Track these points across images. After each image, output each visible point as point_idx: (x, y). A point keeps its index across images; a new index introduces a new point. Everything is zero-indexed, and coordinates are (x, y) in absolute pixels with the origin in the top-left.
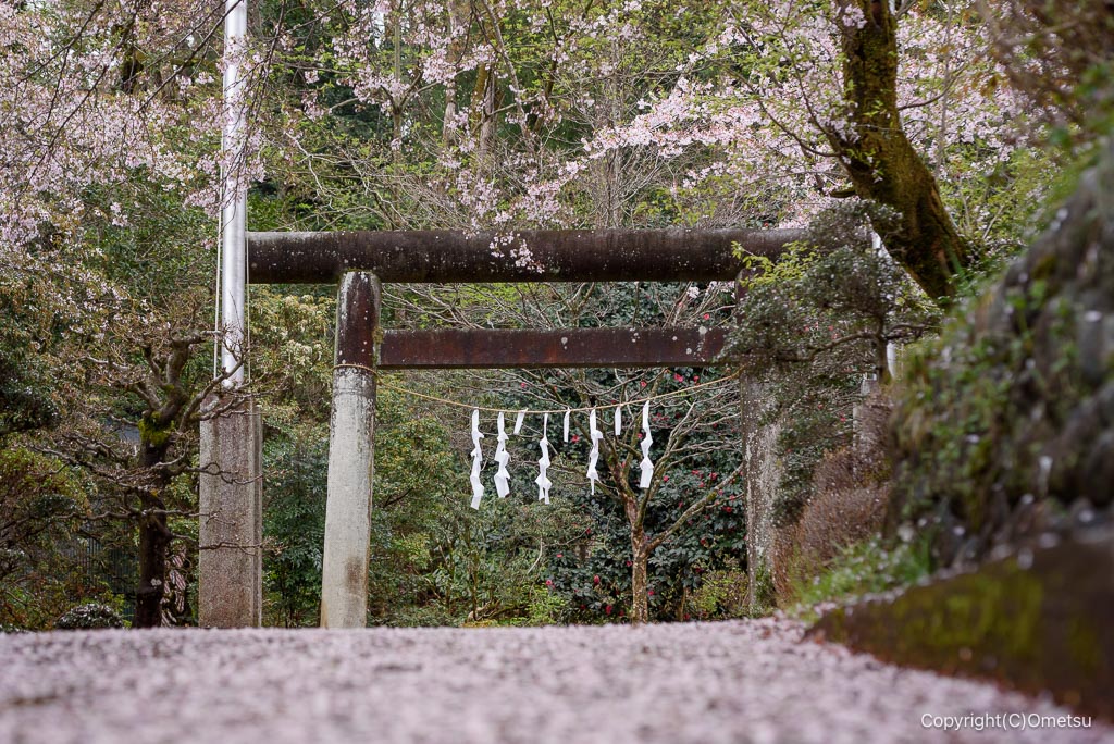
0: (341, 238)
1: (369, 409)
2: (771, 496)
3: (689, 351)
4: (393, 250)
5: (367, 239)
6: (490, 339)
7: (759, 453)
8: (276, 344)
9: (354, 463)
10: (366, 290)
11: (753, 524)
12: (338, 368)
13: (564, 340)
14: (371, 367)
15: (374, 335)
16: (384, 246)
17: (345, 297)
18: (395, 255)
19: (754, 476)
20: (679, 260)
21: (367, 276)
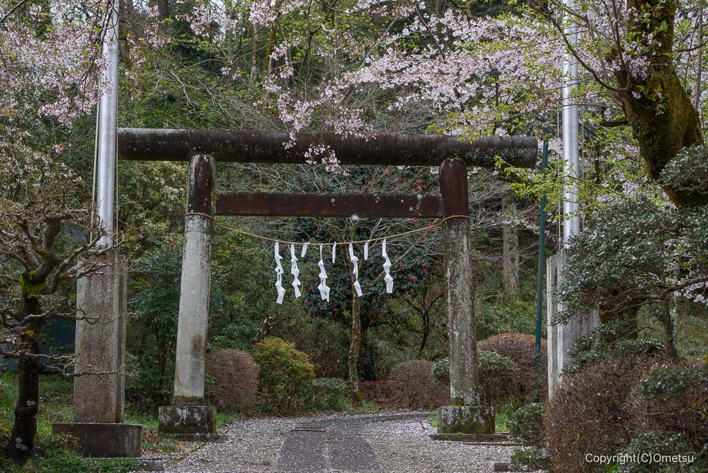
0: (191, 134)
1: (208, 241)
2: (463, 301)
3: (411, 209)
4: (225, 143)
5: (208, 135)
6: (286, 198)
7: (456, 274)
8: (158, 187)
9: (198, 275)
10: (207, 166)
11: (452, 317)
12: (188, 215)
13: (333, 200)
14: (209, 215)
15: (212, 195)
16: (218, 140)
17: (193, 171)
18: (226, 145)
19: (452, 287)
20: (406, 153)
21: (208, 158)
